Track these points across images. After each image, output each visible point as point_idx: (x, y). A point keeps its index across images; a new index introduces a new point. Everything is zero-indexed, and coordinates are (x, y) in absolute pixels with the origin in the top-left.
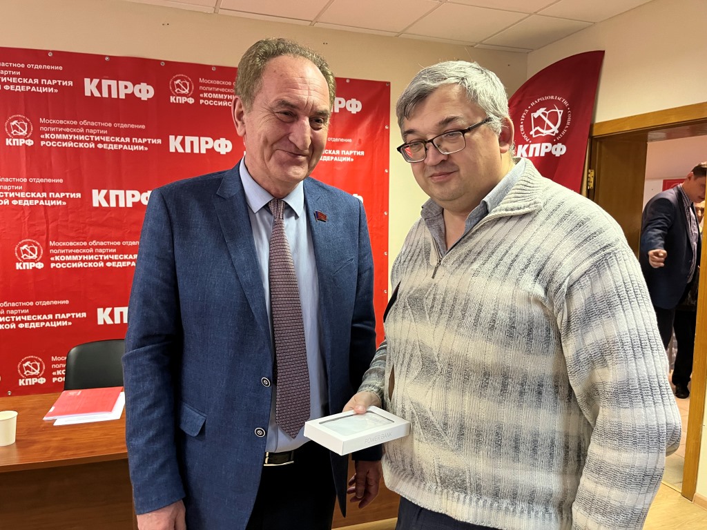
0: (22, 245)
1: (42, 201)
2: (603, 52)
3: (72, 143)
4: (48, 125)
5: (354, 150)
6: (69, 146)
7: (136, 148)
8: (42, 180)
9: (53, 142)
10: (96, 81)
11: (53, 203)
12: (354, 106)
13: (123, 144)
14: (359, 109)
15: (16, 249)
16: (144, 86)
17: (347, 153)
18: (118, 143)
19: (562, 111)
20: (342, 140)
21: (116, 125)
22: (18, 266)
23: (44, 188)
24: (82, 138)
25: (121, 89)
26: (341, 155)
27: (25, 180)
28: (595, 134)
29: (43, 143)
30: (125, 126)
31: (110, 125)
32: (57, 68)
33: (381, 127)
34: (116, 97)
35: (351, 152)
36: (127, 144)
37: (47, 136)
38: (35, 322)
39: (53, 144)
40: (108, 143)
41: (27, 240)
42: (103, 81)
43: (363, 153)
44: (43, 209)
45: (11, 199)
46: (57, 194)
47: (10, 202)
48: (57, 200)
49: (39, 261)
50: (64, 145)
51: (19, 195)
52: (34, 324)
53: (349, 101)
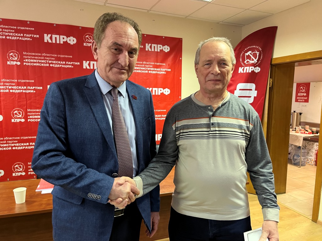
0: (14, 111)
1: (24, 91)
2: (276, 27)
3: (38, 64)
4: (27, 55)
5: (166, 69)
6: (37, 65)
7: (68, 66)
8: (24, 81)
9: (29, 63)
10: (49, 35)
11: (29, 91)
12: (166, 49)
13: (62, 64)
14: (169, 50)
15: (12, 113)
16: (72, 38)
17: (163, 70)
18: (60, 64)
19: (259, 53)
20: (161, 64)
21: (59, 56)
22: (13, 121)
23: (25, 84)
24: (43, 61)
25: (61, 39)
26: (160, 71)
27: (16, 81)
28: (273, 63)
29: (24, 64)
30: (63, 56)
31: (56, 56)
32: (31, 29)
33: (178, 59)
34: (59, 43)
35: (165, 69)
36: (64, 64)
37: (27, 60)
38: (20, 146)
39: (29, 64)
40: (55, 64)
41: (17, 109)
42: (53, 35)
43: (170, 70)
44: (24, 94)
45: (9, 89)
46: (31, 87)
47: (9, 91)
48: (31, 90)
49: (23, 118)
50: (34, 65)
51: (13, 88)
52: (20, 147)
53: (164, 46)
